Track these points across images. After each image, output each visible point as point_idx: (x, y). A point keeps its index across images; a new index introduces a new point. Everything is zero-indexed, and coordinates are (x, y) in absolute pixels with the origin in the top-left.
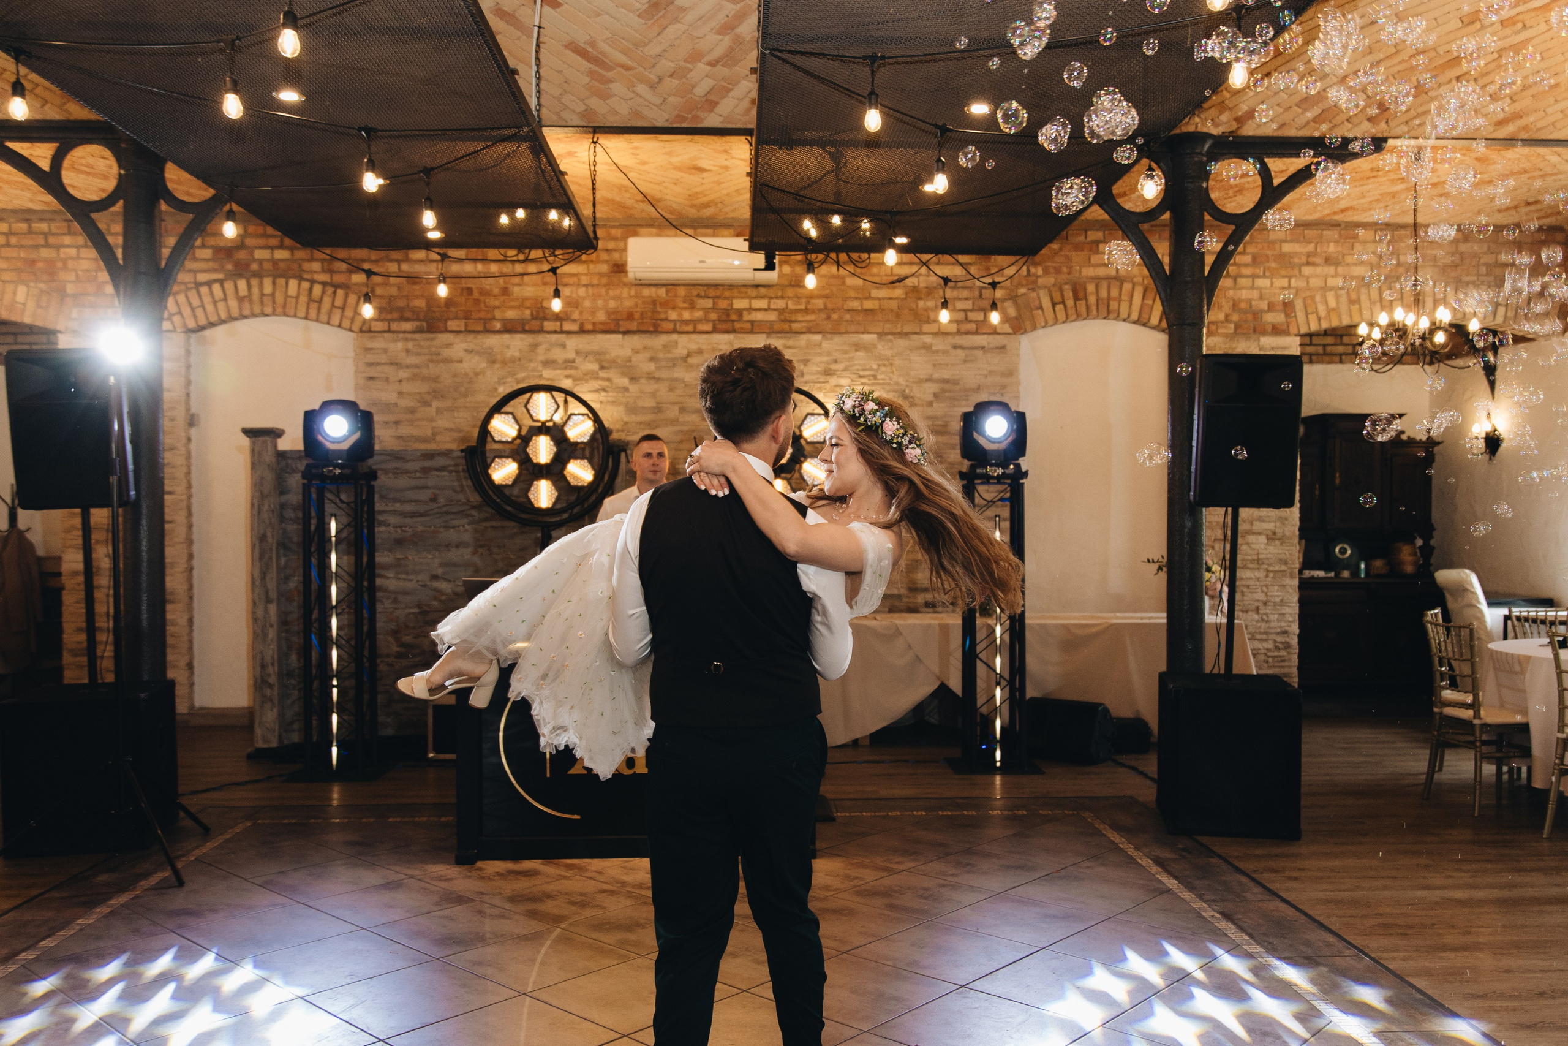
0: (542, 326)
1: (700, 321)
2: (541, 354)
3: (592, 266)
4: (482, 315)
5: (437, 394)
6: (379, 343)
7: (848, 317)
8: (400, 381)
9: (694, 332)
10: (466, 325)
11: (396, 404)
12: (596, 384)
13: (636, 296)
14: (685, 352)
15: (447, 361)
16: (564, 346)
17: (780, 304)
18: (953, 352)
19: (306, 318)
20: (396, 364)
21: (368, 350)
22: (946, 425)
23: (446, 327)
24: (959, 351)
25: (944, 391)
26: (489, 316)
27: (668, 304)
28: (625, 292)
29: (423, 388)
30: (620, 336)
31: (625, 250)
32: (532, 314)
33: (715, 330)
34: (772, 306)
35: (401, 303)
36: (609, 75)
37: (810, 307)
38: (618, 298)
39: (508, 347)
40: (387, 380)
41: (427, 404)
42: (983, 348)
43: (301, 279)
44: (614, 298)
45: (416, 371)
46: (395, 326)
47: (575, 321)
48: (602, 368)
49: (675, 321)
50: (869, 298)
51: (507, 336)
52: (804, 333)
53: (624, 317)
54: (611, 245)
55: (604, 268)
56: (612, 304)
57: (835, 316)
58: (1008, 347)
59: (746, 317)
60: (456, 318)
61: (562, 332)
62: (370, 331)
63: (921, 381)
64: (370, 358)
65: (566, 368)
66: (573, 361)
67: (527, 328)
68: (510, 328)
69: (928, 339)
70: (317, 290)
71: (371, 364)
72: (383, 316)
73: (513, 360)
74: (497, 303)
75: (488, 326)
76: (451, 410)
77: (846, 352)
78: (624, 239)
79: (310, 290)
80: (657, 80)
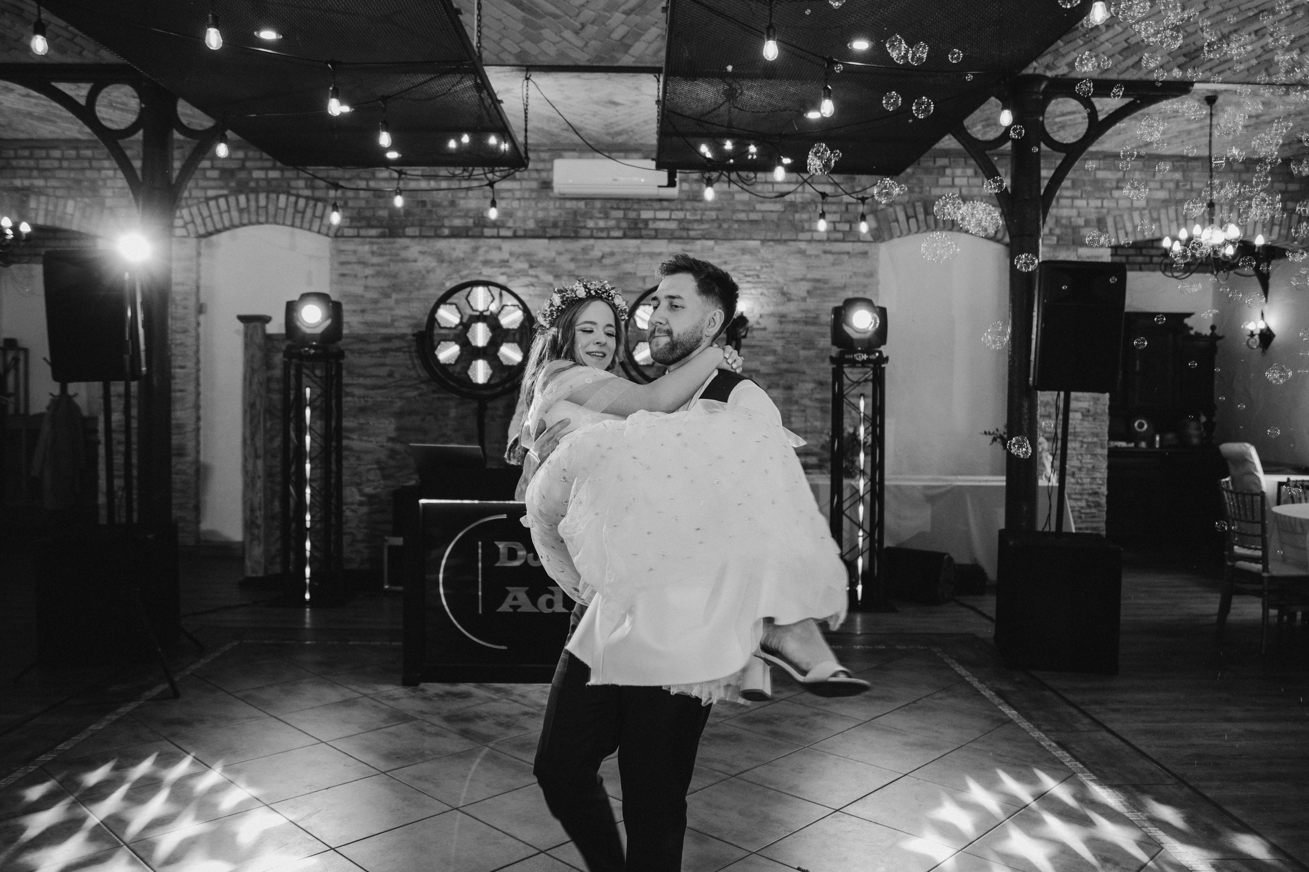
0: (482, 233)
1: (613, 228)
2: (481, 255)
3: (524, 183)
4: (434, 223)
5: (396, 288)
6: (349, 246)
7: (736, 226)
8: (366, 277)
9: (608, 237)
10: (421, 231)
11: (362, 296)
12: (526, 280)
13: (560, 208)
14: (600, 254)
15: (405, 260)
16: (500, 248)
17: (680, 215)
18: (823, 256)
19: (293, 225)
20: (363, 263)
21: (341, 252)
22: (817, 317)
23: (404, 232)
24: (829, 256)
25: (816, 288)
26: (439, 224)
27: (588, 215)
28: (551, 204)
29: (384, 282)
30: (546, 241)
31: (551, 170)
32: (474, 223)
33: (625, 236)
34: (673, 217)
35: (368, 213)
36: (541, 22)
37: (704, 217)
38: (544, 209)
39: (454, 249)
40: (356, 276)
41: (387, 296)
42: (848, 253)
43: (289, 194)
44: (542, 209)
45: (379, 268)
46: (363, 232)
47: (509, 228)
48: (531, 267)
49: (592, 229)
50: (754, 210)
51: (453, 241)
52: (699, 239)
53: (550, 225)
54: (540, 166)
55: (534, 185)
56: (540, 215)
57: (725, 226)
58: (870, 254)
59: (651, 225)
60: (413, 225)
61: (498, 237)
62: (343, 236)
63: (796, 280)
64: (343, 258)
65: (501, 267)
66: (507, 261)
67: (470, 233)
68: (457, 234)
69: (803, 245)
70: (302, 202)
71: (343, 263)
72: (354, 224)
73: (459, 260)
74: (446, 213)
75: (438, 232)
76: (408, 300)
77: (734, 255)
78: (551, 161)
79: (296, 203)
80: (580, 26)
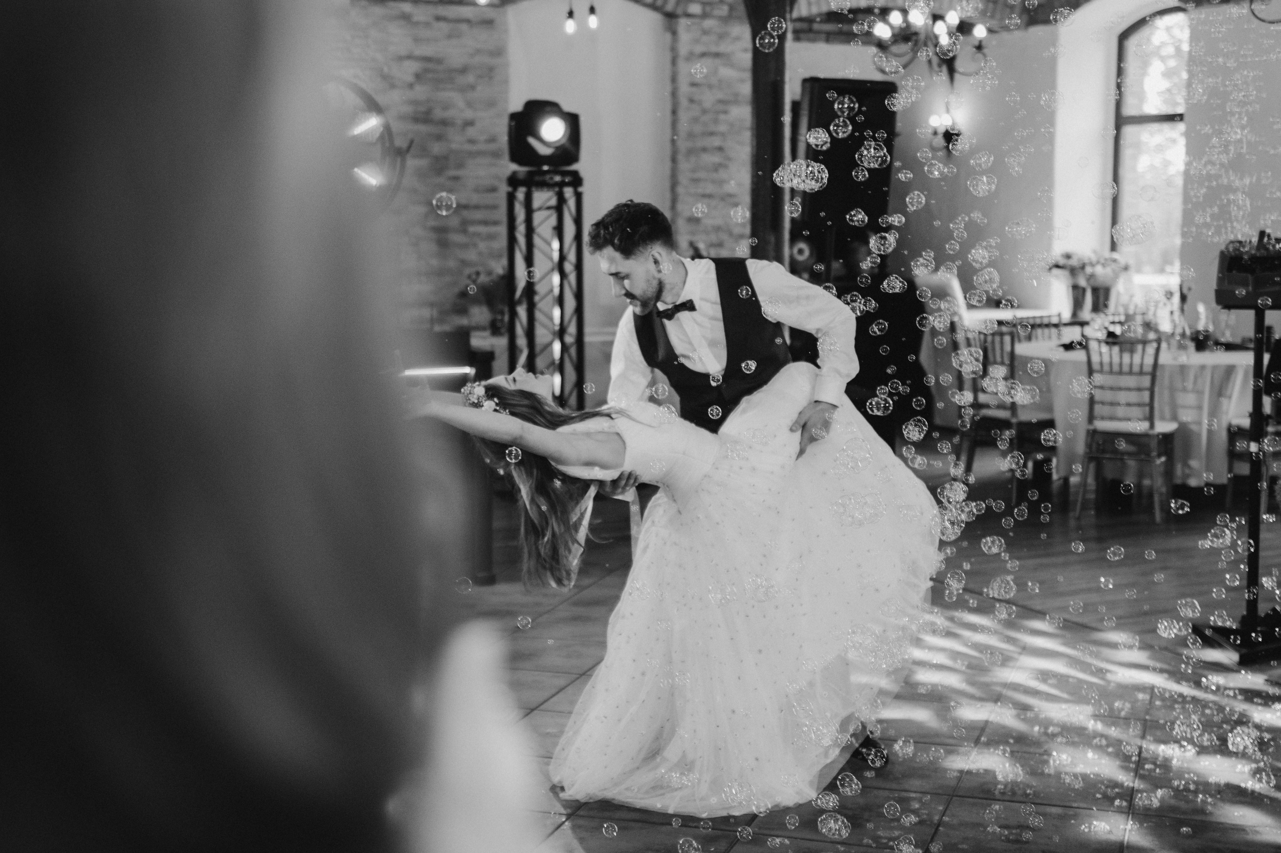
18: (436, 25)
22: (429, 112)
24: (443, 25)
25: (426, 71)
42: (469, 21)
58: (494, 24)
63: (401, 59)
69: (407, 8)
